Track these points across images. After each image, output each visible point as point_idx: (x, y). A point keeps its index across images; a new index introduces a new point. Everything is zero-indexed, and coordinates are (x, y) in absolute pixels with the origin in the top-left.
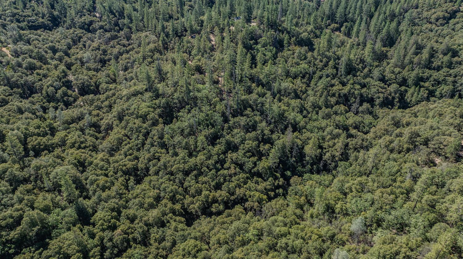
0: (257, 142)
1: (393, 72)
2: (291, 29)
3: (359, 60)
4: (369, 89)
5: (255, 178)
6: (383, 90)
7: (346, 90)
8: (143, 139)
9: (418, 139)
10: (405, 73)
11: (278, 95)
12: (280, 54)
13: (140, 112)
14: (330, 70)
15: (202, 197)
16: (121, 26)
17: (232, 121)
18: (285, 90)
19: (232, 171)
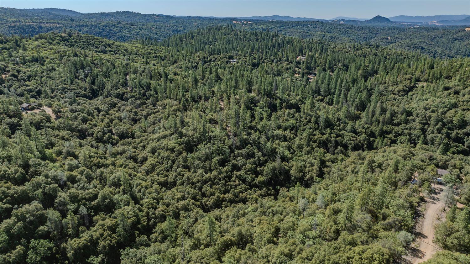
0: (255, 166)
1: (363, 127)
2: (282, 97)
3: (336, 119)
4: (343, 138)
5: (253, 188)
6: (354, 139)
7: (325, 137)
8: (171, 164)
9: (374, 164)
10: (373, 128)
11: (271, 139)
12: (274, 114)
13: (169, 147)
14: (312, 125)
15: (215, 197)
16: (148, 96)
17: (236, 152)
18: (277, 136)
19: (237, 182)
